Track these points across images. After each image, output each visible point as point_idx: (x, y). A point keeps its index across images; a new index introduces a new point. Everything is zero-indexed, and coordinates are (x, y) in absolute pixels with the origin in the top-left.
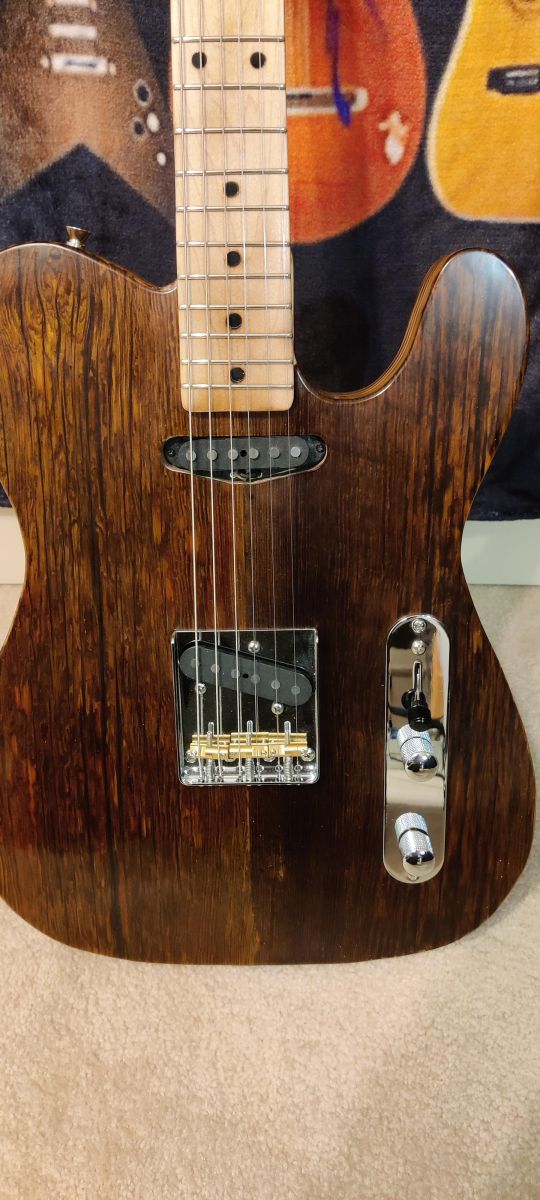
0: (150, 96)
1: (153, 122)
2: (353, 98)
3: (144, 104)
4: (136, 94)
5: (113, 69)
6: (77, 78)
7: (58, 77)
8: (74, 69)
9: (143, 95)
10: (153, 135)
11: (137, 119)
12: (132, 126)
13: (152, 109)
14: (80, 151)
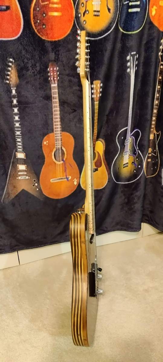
0: (36, 181)
1: (36, 184)
2: (69, 178)
3: (35, 182)
4: (33, 181)
5: (29, 178)
6: (23, 179)
7: (19, 180)
8: (22, 178)
9: (35, 181)
10: (36, 186)
11: (33, 184)
12: (32, 185)
13: (36, 183)
14: (23, 190)
